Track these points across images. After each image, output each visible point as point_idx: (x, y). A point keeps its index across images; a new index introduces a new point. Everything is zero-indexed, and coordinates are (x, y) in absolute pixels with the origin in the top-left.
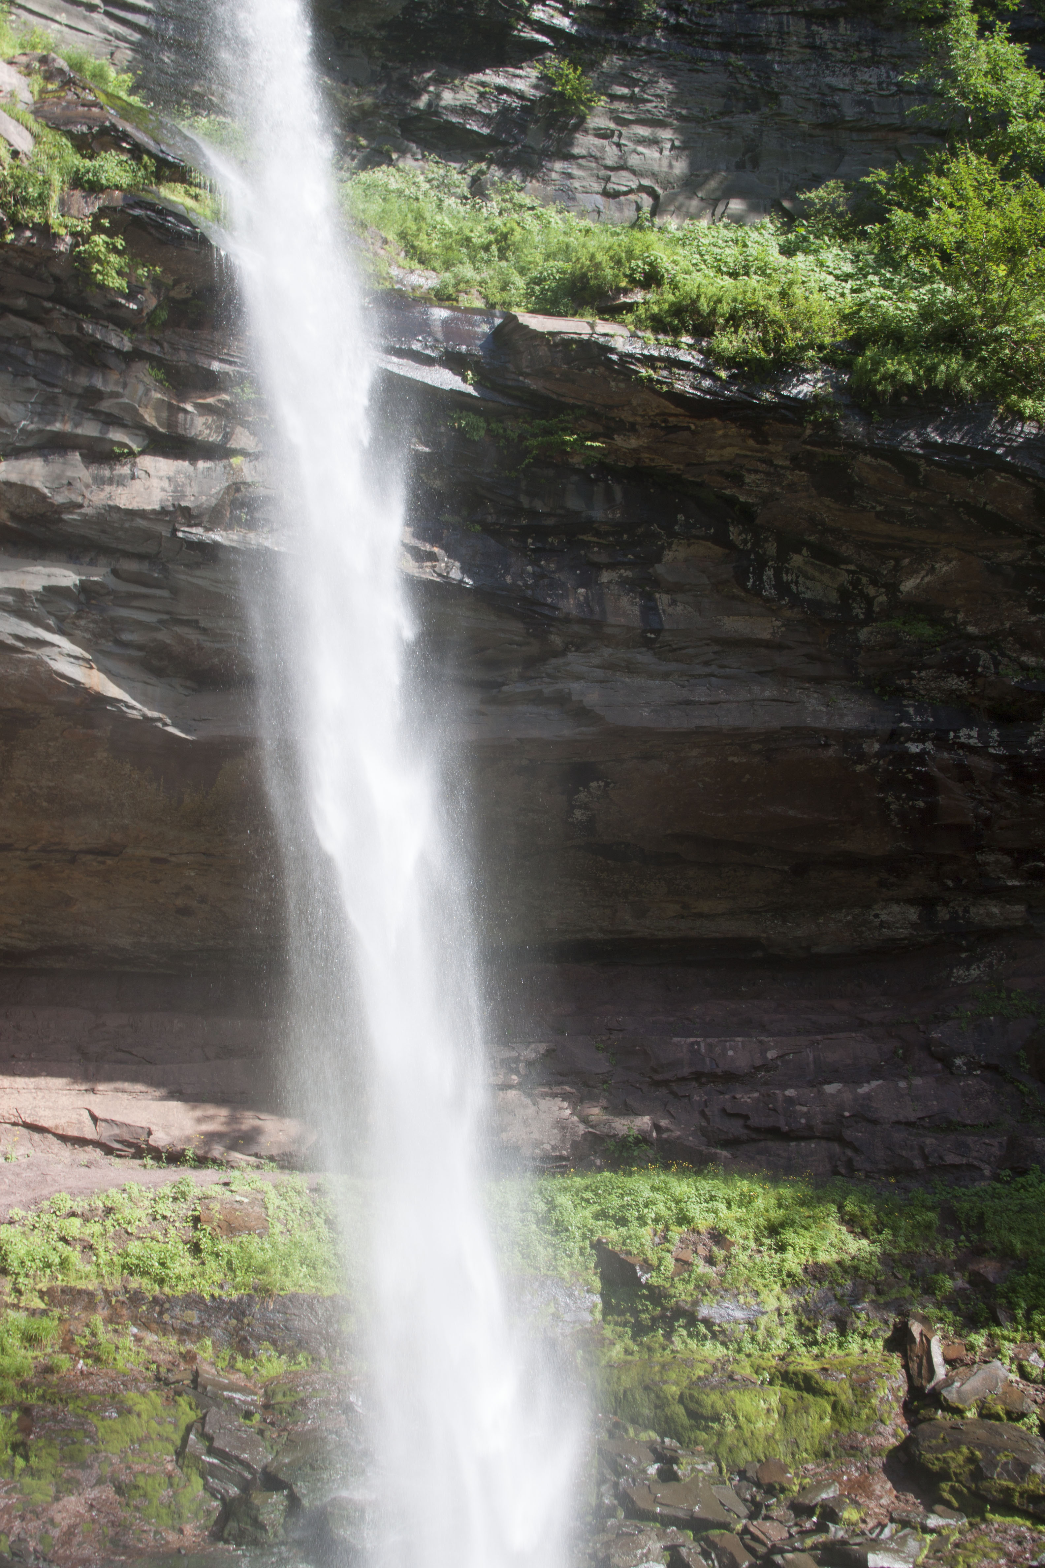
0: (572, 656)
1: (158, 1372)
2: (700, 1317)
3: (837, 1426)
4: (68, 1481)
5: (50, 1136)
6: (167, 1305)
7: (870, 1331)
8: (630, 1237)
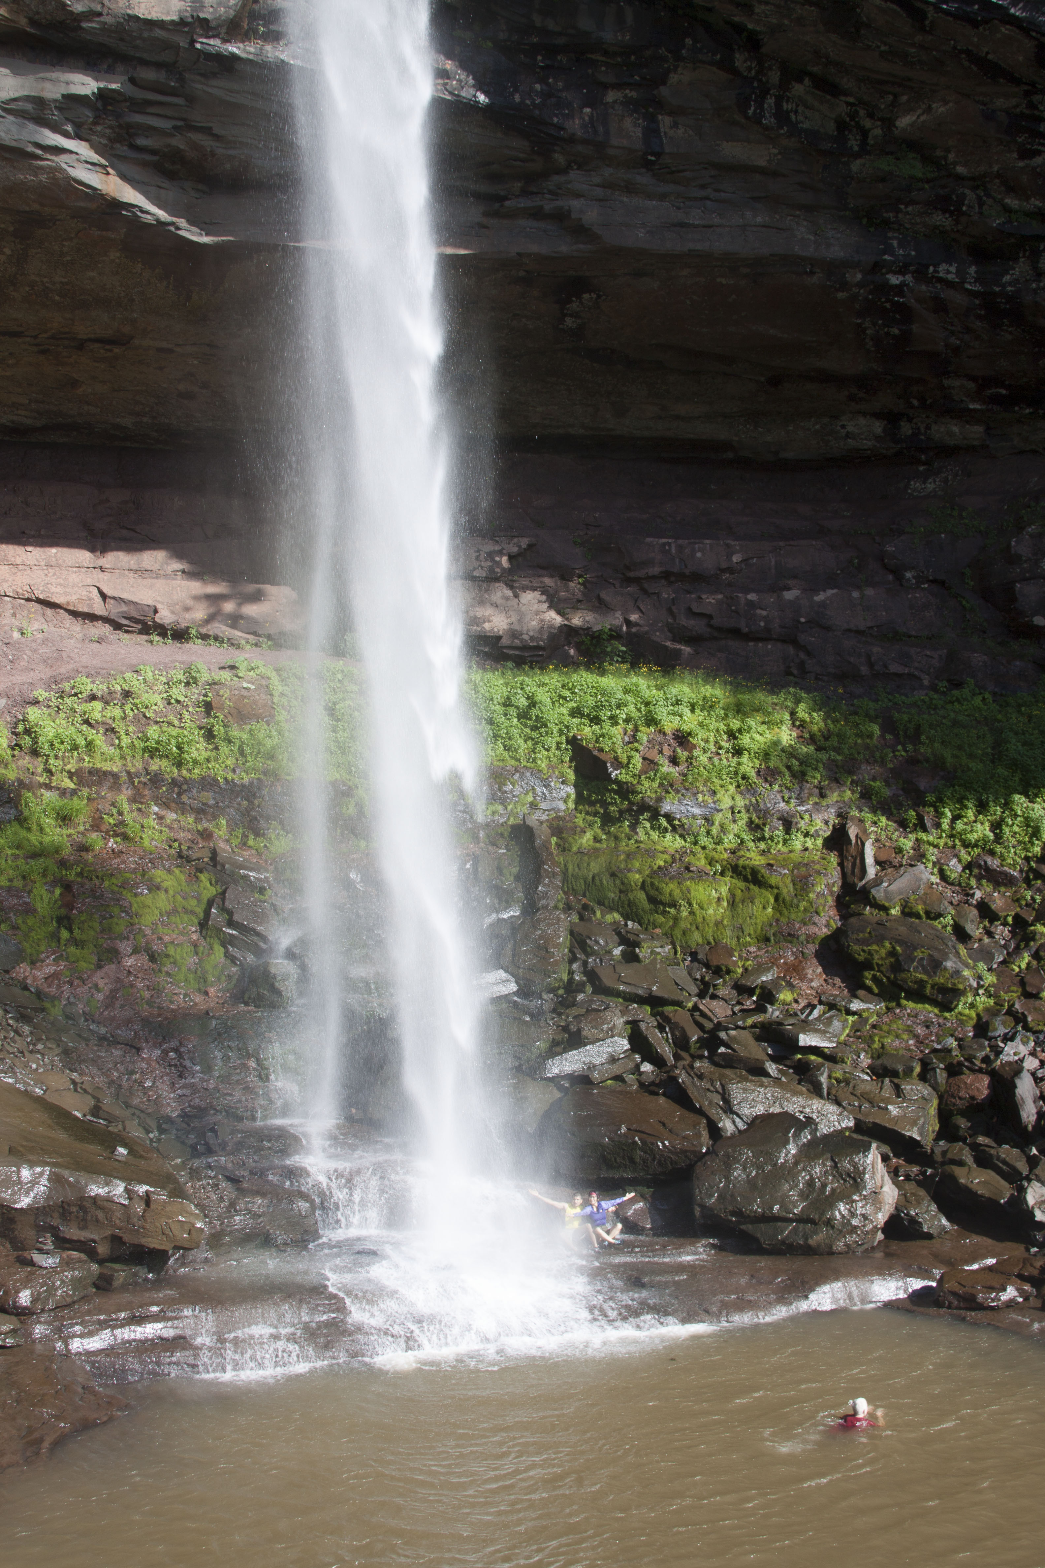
0: (574, 175)
1: (181, 849)
2: (662, 812)
3: (778, 915)
4: (108, 951)
5: (62, 611)
6: (185, 787)
7: (812, 831)
8: (603, 736)
